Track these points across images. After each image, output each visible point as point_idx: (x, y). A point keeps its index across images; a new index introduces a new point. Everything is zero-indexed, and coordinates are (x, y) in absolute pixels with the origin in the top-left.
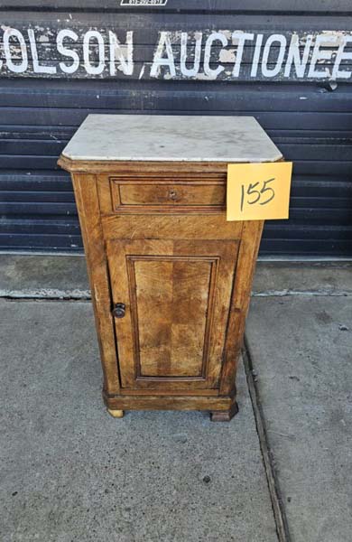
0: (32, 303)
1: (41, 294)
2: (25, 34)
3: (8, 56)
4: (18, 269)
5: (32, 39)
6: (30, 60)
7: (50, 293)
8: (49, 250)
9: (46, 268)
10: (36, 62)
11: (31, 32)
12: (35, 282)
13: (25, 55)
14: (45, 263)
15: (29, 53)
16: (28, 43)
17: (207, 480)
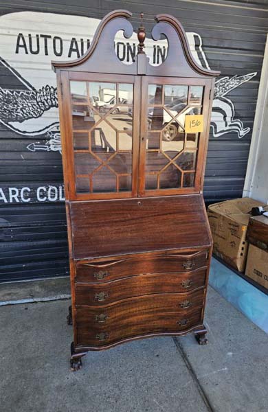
0: (55, 302)
1: (58, 298)
2: (58, 188)
3: (49, 196)
4: (41, 287)
5: (61, 190)
6: (58, 196)
7: (62, 296)
8: (54, 276)
9: (55, 285)
10: (60, 197)
11: (60, 188)
12: (53, 293)
13: (56, 195)
14: (53, 283)
15: (58, 194)
16: (58, 191)
17: (158, 356)
